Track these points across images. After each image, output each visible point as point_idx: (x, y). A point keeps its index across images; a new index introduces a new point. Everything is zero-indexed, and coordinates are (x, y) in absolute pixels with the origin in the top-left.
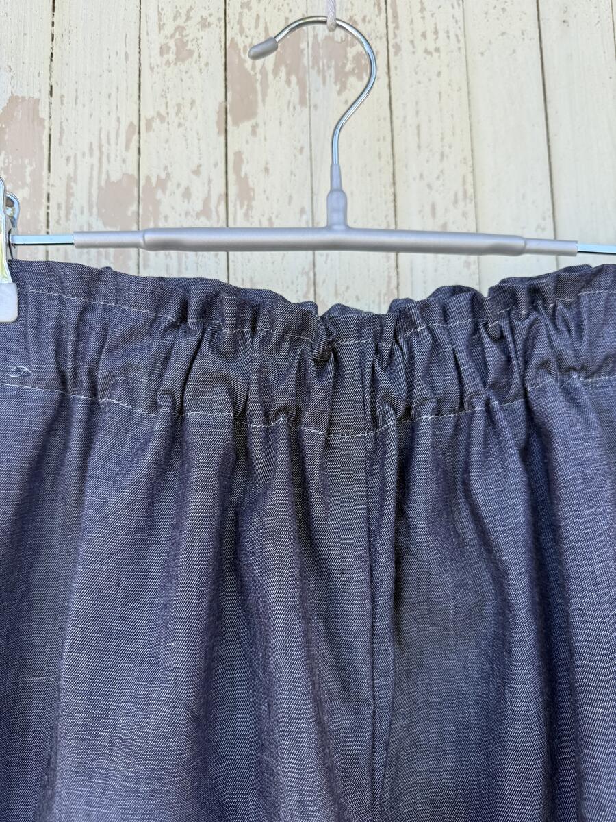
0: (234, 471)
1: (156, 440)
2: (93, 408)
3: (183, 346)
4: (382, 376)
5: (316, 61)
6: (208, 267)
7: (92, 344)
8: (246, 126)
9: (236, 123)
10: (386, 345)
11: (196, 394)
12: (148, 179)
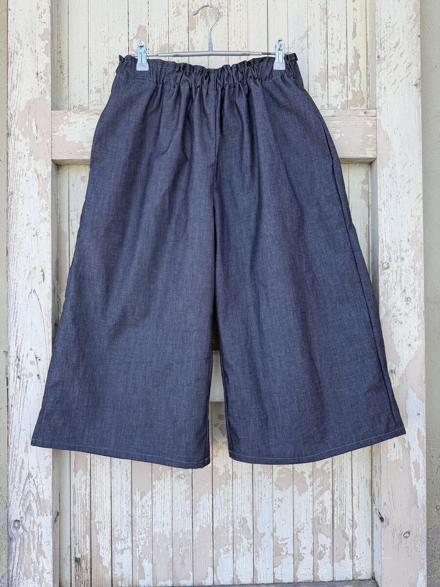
0: (189, 100)
1: (175, 92)
2: (163, 88)
3: (180, 74)
4: (218, 80)
5: (210, 14)
6: (185, 60)
7: (163, 75)
8: (193, 31)
9: (191, 31)
10: (219, 74)
11: (182, 84)
12: (171, 45)
